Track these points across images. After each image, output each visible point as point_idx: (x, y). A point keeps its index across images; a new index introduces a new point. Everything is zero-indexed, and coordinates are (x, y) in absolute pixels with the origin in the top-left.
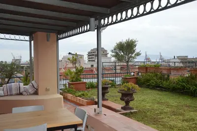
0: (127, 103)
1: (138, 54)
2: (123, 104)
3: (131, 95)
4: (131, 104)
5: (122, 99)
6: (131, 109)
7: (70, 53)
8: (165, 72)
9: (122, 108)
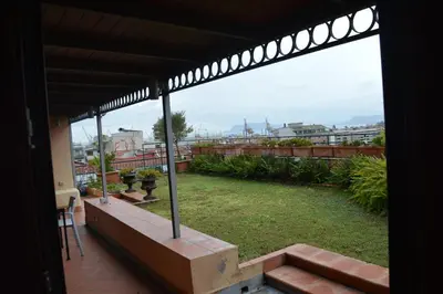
0: (149, 191)
1: (190, 130)
2: (145, 194)
3: (153, 182)
4: (154, 192)
5: (142, 188)
6: (154, 198)
7: (121, 129)
8: (219, 152)
9: (145, 198)
